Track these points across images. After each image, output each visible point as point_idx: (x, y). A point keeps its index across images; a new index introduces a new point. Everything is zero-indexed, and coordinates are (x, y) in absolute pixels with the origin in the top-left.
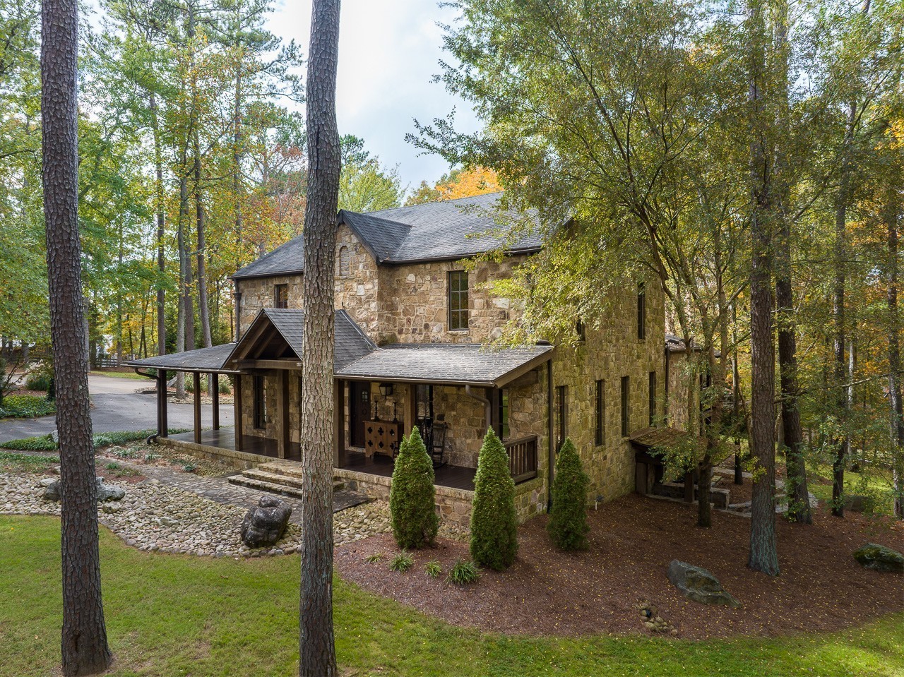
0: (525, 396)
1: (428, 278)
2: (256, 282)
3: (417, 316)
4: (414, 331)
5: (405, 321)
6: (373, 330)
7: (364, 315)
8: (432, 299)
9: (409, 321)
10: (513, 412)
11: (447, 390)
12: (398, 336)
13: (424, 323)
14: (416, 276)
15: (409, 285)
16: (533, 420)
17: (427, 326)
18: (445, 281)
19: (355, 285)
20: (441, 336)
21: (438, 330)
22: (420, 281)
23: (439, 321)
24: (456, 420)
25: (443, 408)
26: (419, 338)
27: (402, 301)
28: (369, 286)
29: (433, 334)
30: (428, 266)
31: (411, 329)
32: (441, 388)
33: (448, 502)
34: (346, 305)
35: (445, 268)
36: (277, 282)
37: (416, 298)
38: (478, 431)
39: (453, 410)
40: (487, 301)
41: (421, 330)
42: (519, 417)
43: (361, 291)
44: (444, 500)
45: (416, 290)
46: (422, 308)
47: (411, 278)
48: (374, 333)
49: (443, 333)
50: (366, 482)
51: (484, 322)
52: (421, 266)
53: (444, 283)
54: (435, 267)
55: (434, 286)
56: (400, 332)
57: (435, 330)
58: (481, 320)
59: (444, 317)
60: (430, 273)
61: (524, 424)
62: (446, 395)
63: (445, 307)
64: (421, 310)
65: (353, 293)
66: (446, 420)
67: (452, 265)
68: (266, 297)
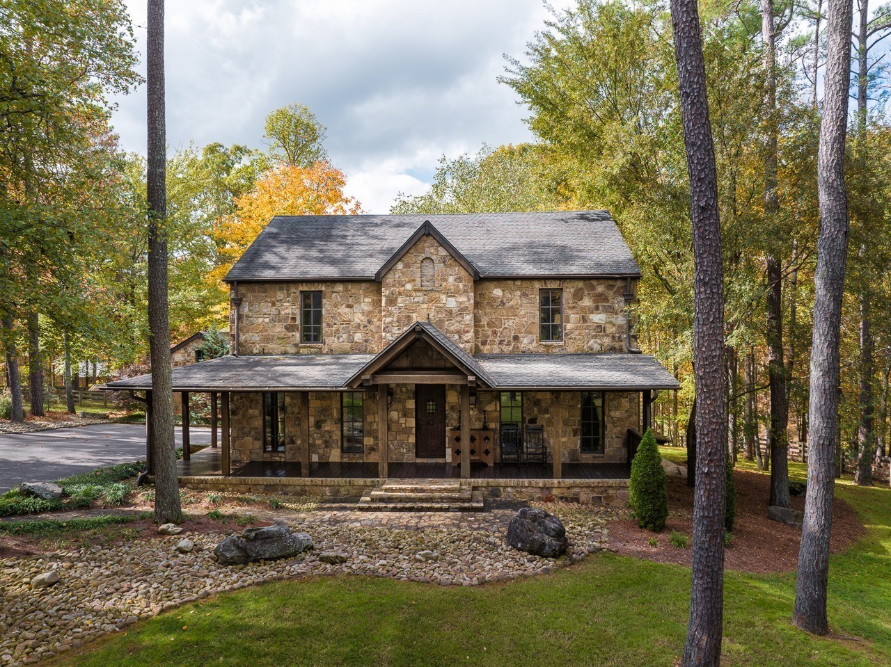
0: (622, 396)
1: (518, 293)
2: (268, 286)
3: (505, 328)
4: (501, 342)
5: (490, 333)
6: (467, 342)
7: (456, 327)
8: (523, 312)
9: (495, 333)
10: (610, 411)
11: (539, 396)
12: (482, 347)
13: (513, 335)
14: (503, 291)
15: (495, 299)
16: (629, 416)
17: (516, 338)
18: (538, 297)
19: (443, 297)
20: (533, 347)
21: (529, 342)
22: (508, 296)
23: (530, 333)
24: (550, 422)
25: (536, 412)
26: (507, 349)
27: (486, 314)
28: (463, 299)
29: (523, 345)
30: (518, 283)
31: (497, 340)
32: (533, 394)
33: (611, 492)
34: (431, 316)
35: (537, 285)
36: (305, 288)
37: (504, 311)
38: (573, 430)
39: (547, 413)
40: (583, 317)
41: (509, 342)
42: (616, 414)
43: (451, 303)
44: (606, 491)
45: (504, 304)
46: (511, 321)
47: (497, 292)
48: (470, 345)
49: (534, 344)
50: (512, 487)
51: (580, 334)
52: (509, 282)
53: (537, 299)
54: (526, 284)
55: (525, 301)
56: (484, 343)
57: (525, 341)
58: (577, 332)
59: (537, 330)
60: (519, 289)
61: (620, 420)
62: (539, 400)
63: (537, 320)
64: (511, 323)
65: (442, 305)
66: (539, 423)
67: (545, 283)
68: (287, 304)
